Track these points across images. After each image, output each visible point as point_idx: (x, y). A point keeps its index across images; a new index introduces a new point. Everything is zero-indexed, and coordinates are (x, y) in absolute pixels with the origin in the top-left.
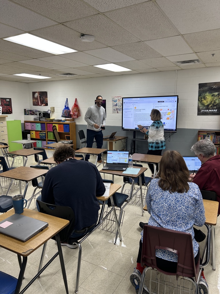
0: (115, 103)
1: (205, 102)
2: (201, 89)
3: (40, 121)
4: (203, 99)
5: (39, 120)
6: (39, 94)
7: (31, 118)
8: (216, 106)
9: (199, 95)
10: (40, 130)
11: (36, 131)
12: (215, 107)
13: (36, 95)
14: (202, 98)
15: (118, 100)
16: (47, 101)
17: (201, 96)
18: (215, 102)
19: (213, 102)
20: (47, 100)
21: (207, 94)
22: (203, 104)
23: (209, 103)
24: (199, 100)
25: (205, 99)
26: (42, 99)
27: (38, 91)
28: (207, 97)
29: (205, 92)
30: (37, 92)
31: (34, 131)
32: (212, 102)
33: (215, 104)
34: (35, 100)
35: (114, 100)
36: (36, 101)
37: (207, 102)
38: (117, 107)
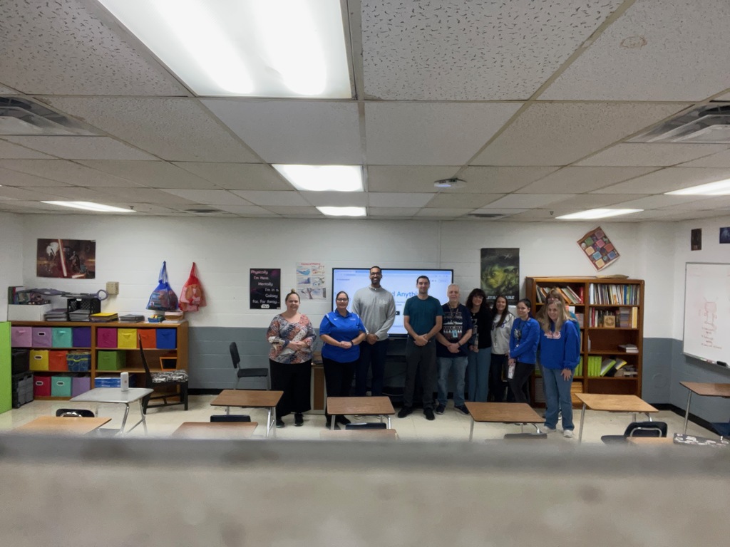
0: (305, 278)
1: (492, 281)
2: (486, 259)
3: (69, 320)
4: (489, 277)
5: (65, 319)
6: (64, 246)
7: (36, 313)
8: (511, 289)
9: (483, 270)
10: (69, 345)
11: (52, 350)
12: (511, 292)
13: (53, 248)
14: (487, 275)
15: (314, 270)
16: (94, 267)
17: (486, 272)
18: (510, 283)
19: (506, 283)
20: (94, 263)
21: (496, 268)
22: (490, 286)
23: (500, 283)
24: (482, 278)
25: (493, 276)
26: (75, 261)
27: (60, 237)
28: (497, 273)
29: (493, 263)
30: (56, 241)
31: (44, 349)
32: (504, 282)
33: (510, 286)
34: (46, 262)
35: (302, 271)
36: (52, 264)
37: (497, 282)
38: (310, 286)
